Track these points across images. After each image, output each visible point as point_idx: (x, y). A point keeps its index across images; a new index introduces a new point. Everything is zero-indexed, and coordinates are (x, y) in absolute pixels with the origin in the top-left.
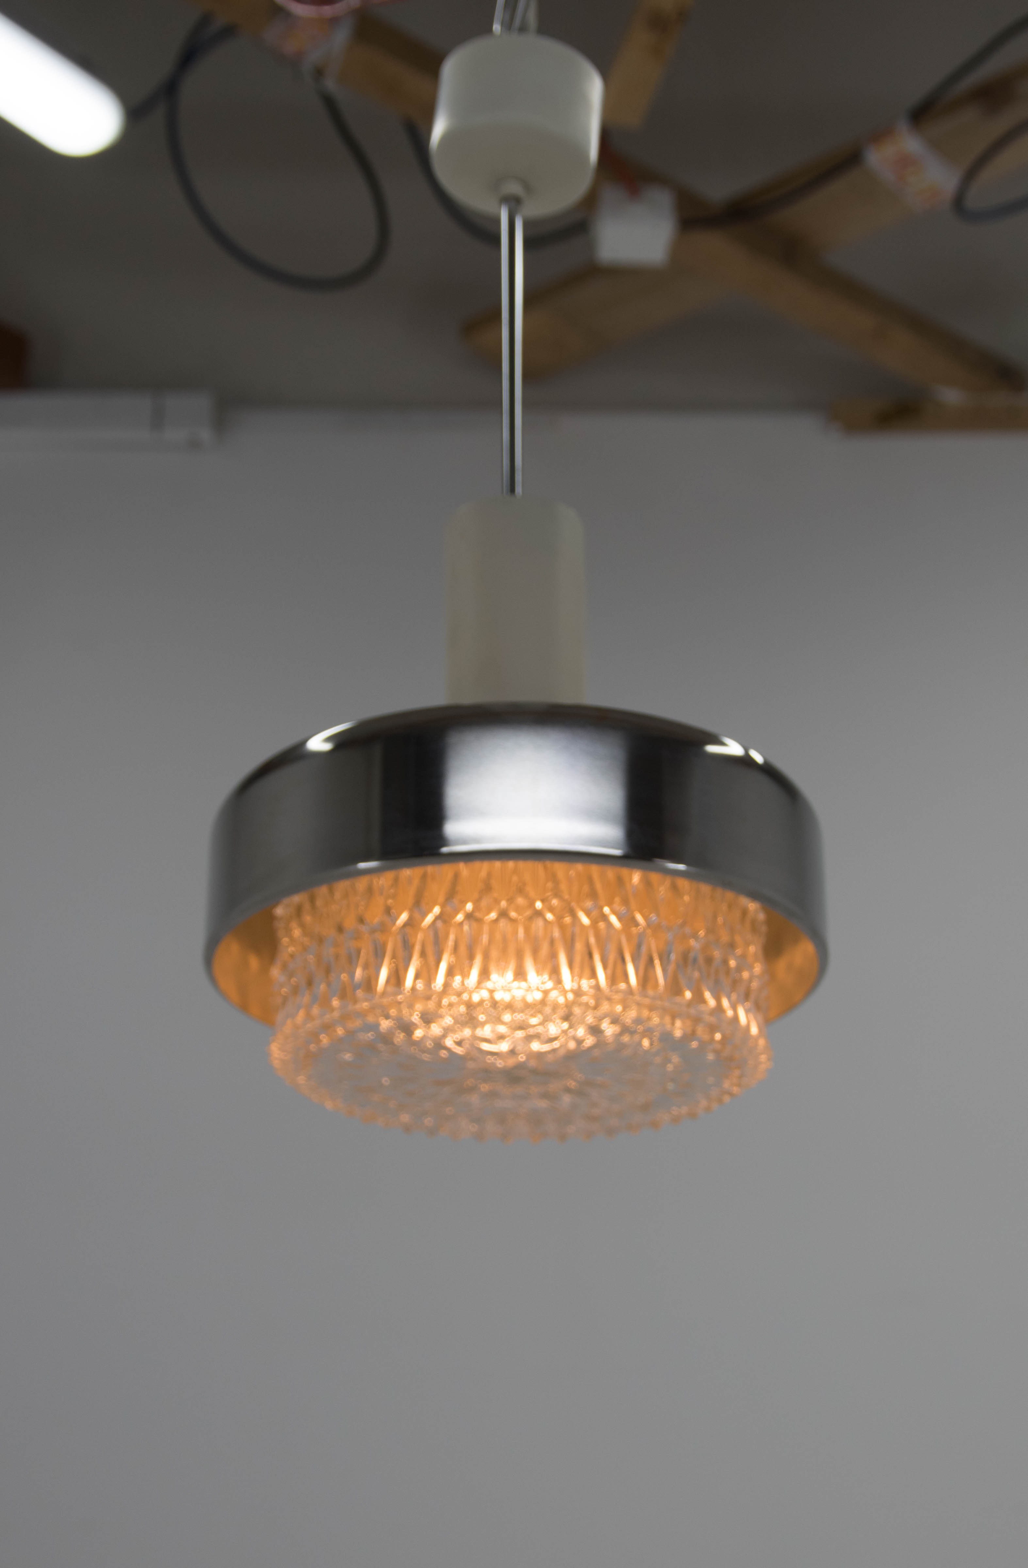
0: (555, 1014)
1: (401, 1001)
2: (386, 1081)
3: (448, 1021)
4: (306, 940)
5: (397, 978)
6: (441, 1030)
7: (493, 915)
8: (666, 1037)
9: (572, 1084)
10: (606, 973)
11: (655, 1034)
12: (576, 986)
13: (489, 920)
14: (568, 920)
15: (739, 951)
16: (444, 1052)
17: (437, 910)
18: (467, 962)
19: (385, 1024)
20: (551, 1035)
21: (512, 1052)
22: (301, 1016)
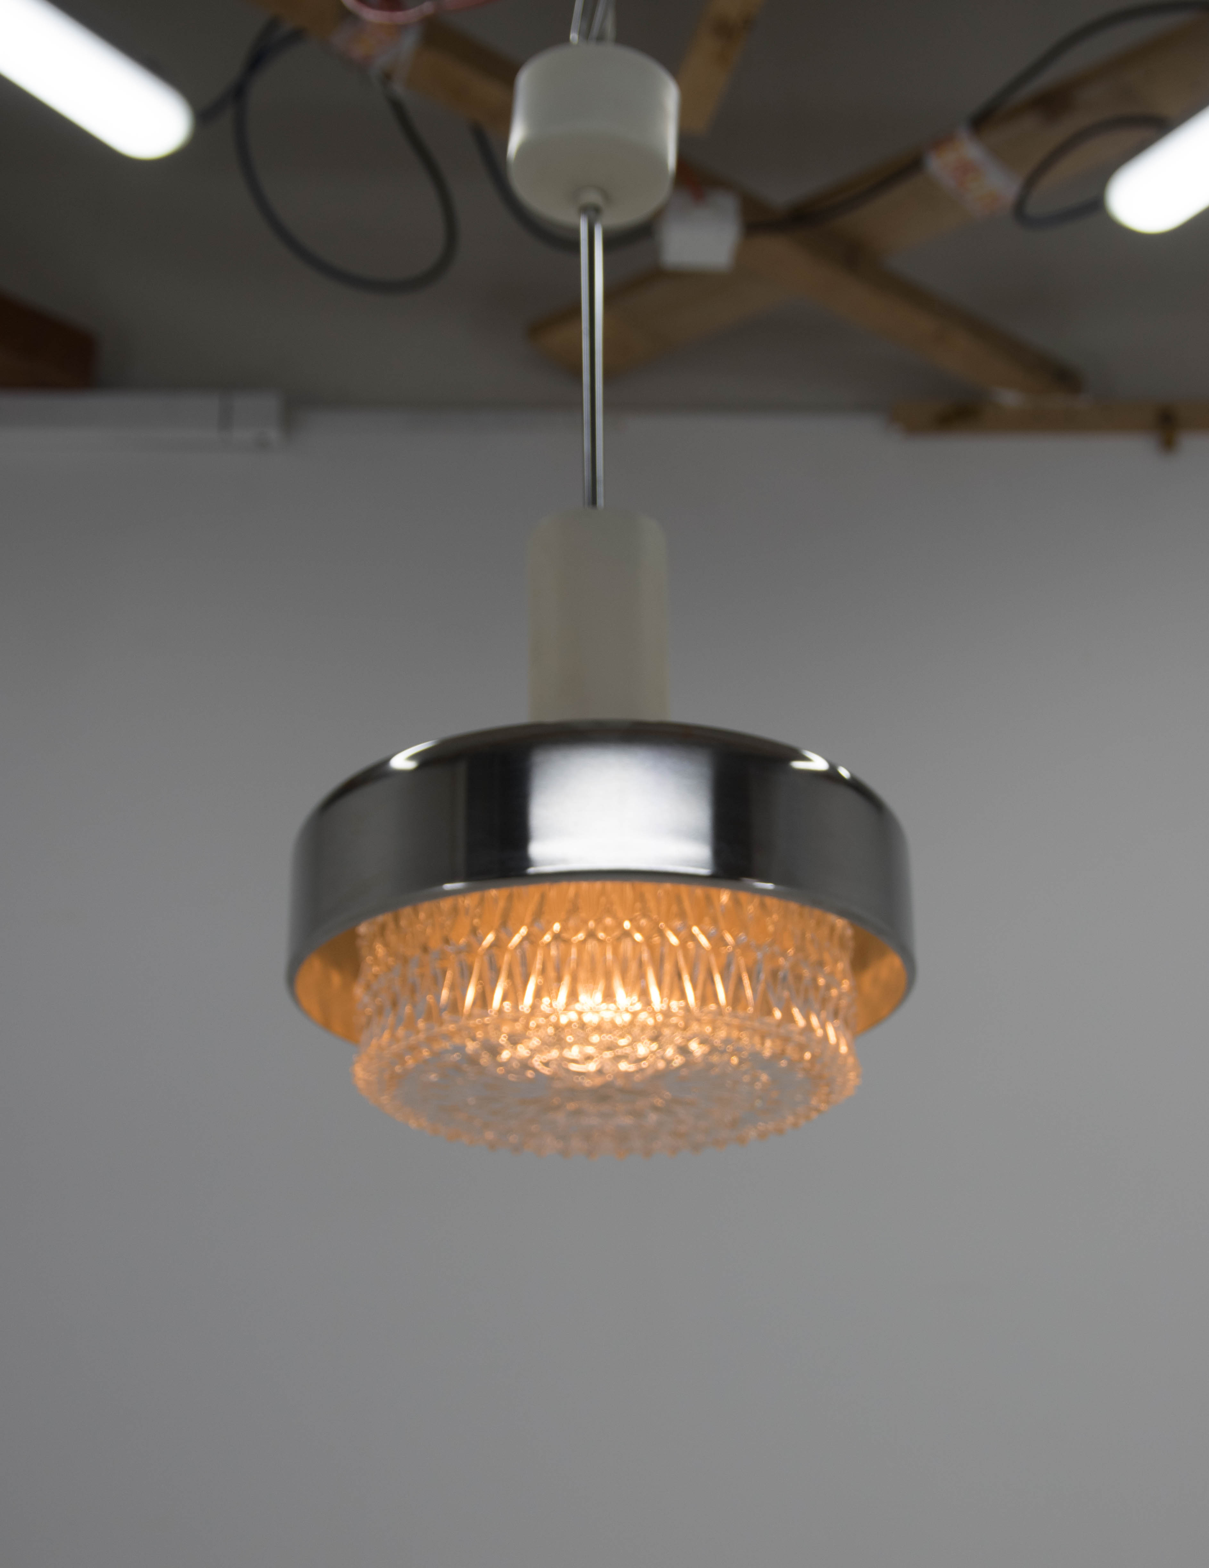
0: (643, 1034)
1: (488, 1022)
2: (471, 1101)
3: (535, 1042)
4: (391, 960)
5: (483, 999)
6: (528, 1051)
7: (581, 936)
8: (755, 1057)
9: (659, 1102)
10: (695, 994)
11: (744, 1052)
12: (665, 1007)
13: (577, 941)
14: (656, 939)
15: (827, 969)
16: (531, 1071)
17: (523, 931)
18: (555, 985)
19: (471, 1046)
20: (639, 1055)
21: (600, 1072)
22: (386, 1036)
